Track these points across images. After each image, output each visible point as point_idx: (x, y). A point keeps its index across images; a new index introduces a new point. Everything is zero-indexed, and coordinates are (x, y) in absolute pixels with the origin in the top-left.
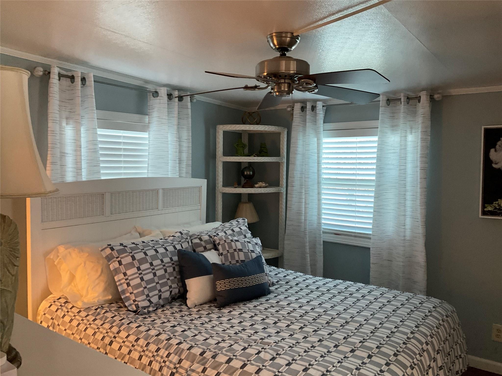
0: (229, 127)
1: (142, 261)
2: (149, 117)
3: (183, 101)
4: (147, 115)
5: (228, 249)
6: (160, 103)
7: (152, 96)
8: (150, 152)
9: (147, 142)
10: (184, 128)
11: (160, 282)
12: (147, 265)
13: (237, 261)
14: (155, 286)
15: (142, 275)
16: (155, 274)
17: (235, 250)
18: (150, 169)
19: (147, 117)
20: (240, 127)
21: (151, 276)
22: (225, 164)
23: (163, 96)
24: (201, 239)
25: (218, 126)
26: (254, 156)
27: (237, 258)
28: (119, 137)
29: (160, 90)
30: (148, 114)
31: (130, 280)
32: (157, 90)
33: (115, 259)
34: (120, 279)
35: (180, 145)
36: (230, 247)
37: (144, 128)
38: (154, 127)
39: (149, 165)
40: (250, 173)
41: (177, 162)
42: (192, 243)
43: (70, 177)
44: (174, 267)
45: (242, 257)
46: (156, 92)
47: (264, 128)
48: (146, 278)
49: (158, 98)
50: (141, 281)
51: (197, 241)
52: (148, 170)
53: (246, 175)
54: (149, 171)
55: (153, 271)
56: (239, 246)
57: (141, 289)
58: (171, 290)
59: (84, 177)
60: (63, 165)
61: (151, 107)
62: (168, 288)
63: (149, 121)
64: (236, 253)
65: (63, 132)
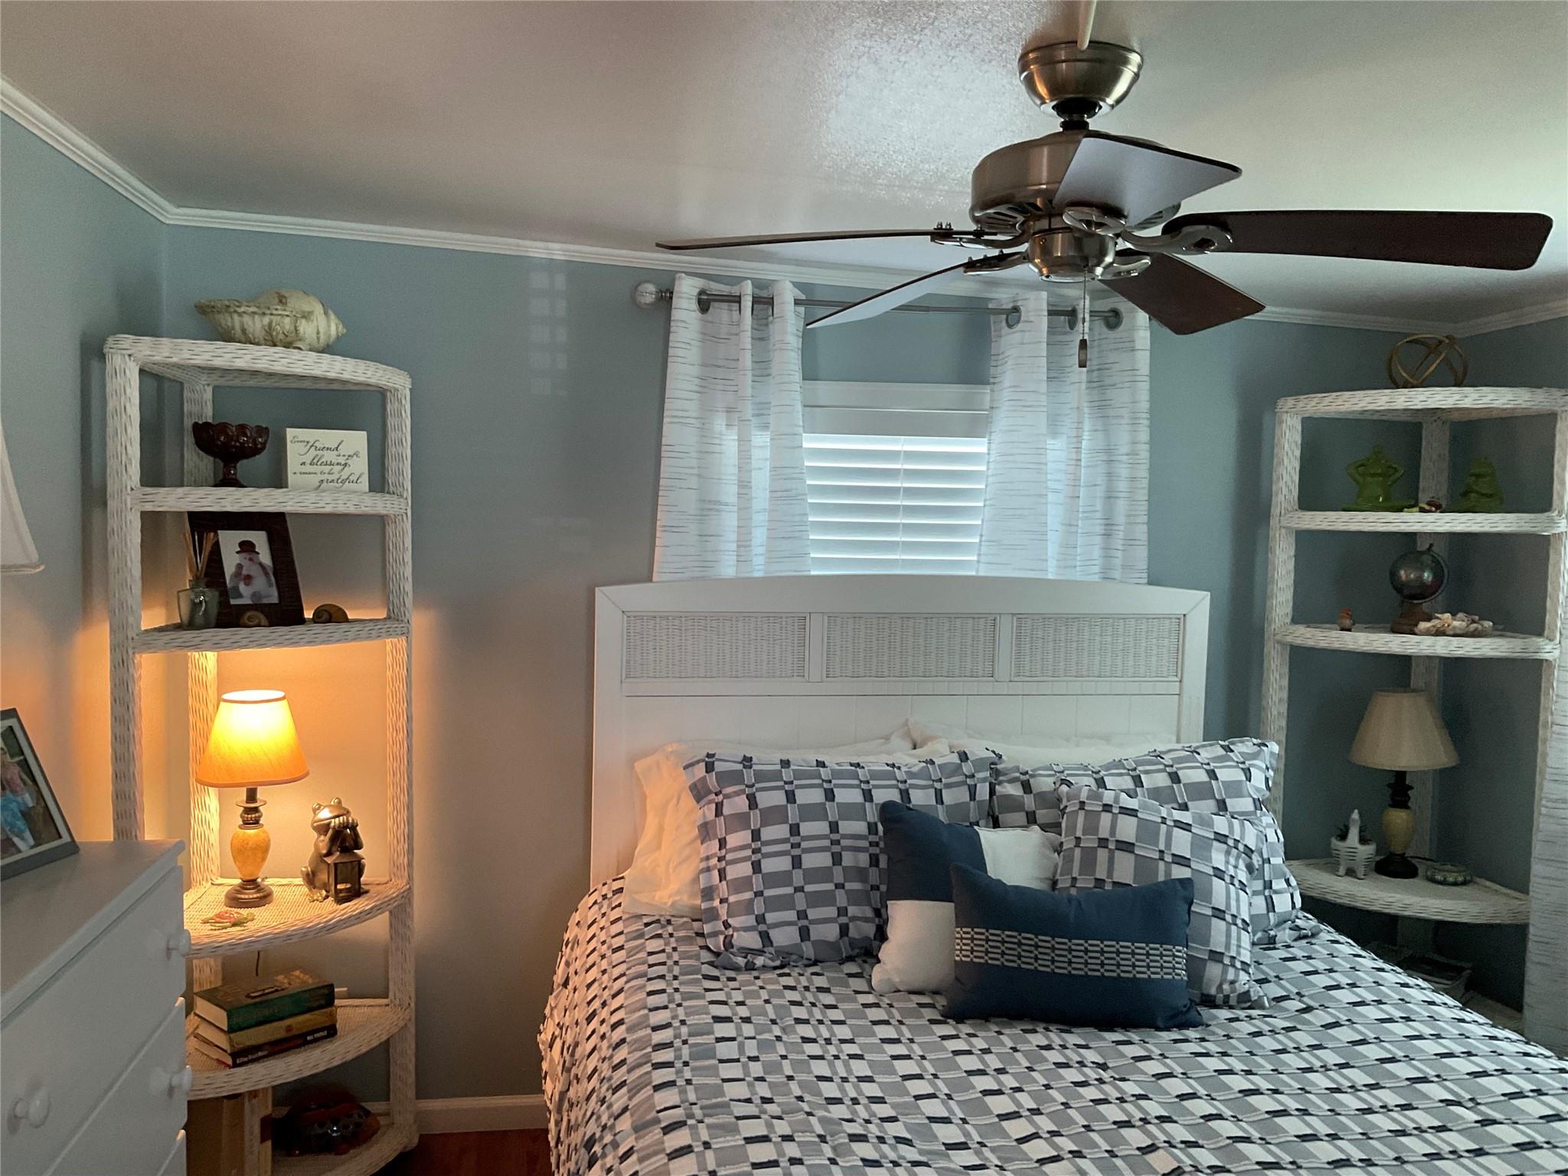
0: (1327, 401)
1: (773, 815)
2: (992, 391)
3: (1121, 328)
4: (988, 383)
5: (1079, 834)
6: (1022, 344)
7: (1004, 324)
8: (988, 497)
9: (983, 468)
10: (1122, 417)
11: (808, 888)
12: (781, 831)
13: (1100, 882)
14: (791, 896)
15: (759, 856)
16: (797, 862)
17: (1103, 843)
18: (984, 550)
19: (987, 389)
20: (1355, 400)
21: (783, 864)
22: (1305, 540)
23: (1032, 319)
24: (1027, 787)
25: (1281, 402)
26: (1422, 510)
27: (1101, 873)
28: (892, 455)
29: (1024, 302)
30: (992, 380)
31: (729, 863)
32: (1019, 304)
33: (713, 796)
34: (710, 853)
35: (1110, 476)
36: (1092, 827)
37: (974, 428)
38: (1002, 421)
39: (984, 538)
40: (1421, 577)
41: (1099, 529)
42: (992, 792)
44: (877, 856)
45: (1125, 870)
46: (1016, 309)
47: (1457, 397)
48: (769, 866)
49: (1020, 326)
50: (754, 873)
51: (1013, 790)
52: (979, 555)
53: (1403, 584)
54: (983, 559)
55: (796, 852)
56: (1127, 828)
57: (748, 895)
58: (843, 920)
59: (759, 569)
60: (710, 533)
61: (1001, 357)
62: (831, 912)
63: (992, 401)
64: (1102, 855)
65: (717, 448)
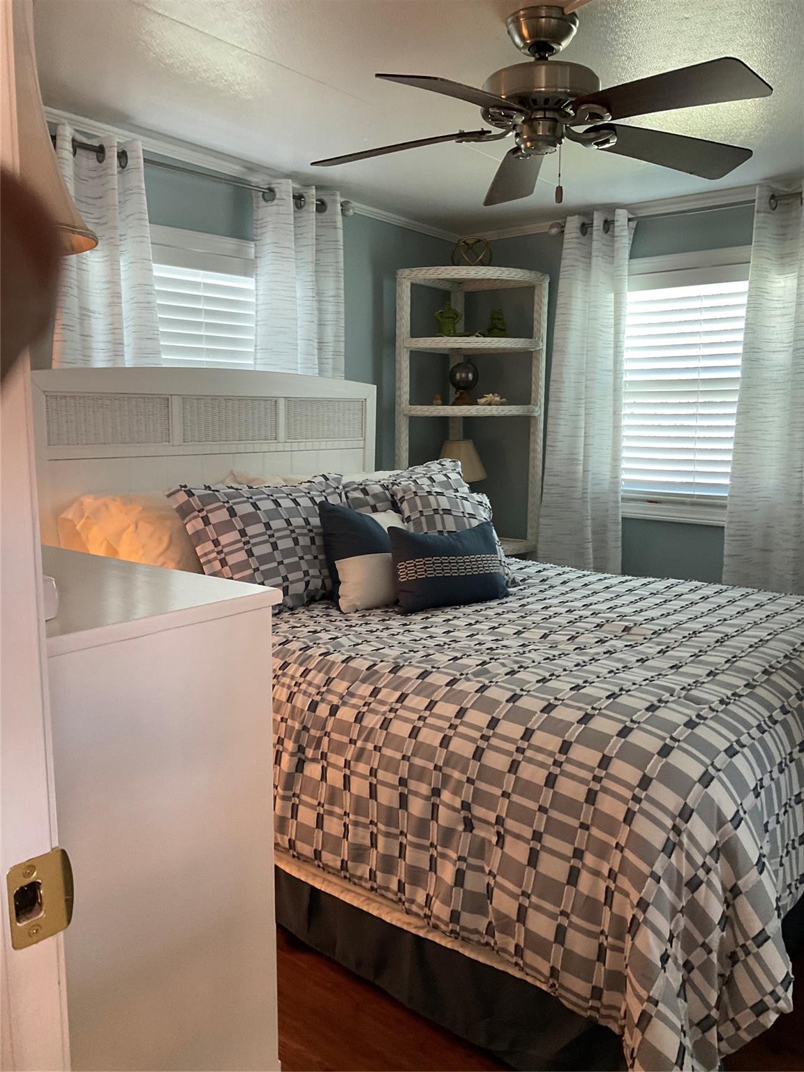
0: (423, 272)
1: (249, 519)
2: (255, 245)
3: (326, 213)
4: (253, 240)
5: (420, 509)
6: (278, 214)
7: (261, 198)
8: (259, 319)
9: (254, 300)
10: (328, 272)
11: (286, 561)
12: (259, 528)
13: (441, 532)
14: (276, 569)
15: (250, 546)
16: (275, 546)
17: (436, 511)
18: (259, 355)
19: (252, 244)
20: (448, 272)
21: (266, 549)
22: (415, 355)
23: (285, 198)
24: (365, 492)
25: (400, 272)
26: (477, 336)
27: (440, 528)
28: (195, 285)
29: (276, 185)
30: (255, 238)
31: (226, 554)
32: (273, 186)
33: (196, 513)
34: (206, 551)
35: (320, 310)
36: (426, 504)
37: (248, 268)
38: (267, 265)
39: (258, 348)
40: (468, 376)
41: (316, 345)
42: (347, 497)
43: (100, 360)
44: (313, 537)
45: (451, 525)
46: (271, 190)
47: (500, 272)
48: (258, 551)
49: (275, 202)
50: (249, 557)
51: (358, 495)
52: (255, 359)
53: (459, 382)
54: (258, 361)
55: (272, 540)
56: (444, 503)
57: (249, 572)
58: (307, 578)
59: (129, 361)
60: (86, 334)
61: (260, 222)
62: (300, 575)
63: (256, 252)
64: (437, 517)
65: (84, 267)
